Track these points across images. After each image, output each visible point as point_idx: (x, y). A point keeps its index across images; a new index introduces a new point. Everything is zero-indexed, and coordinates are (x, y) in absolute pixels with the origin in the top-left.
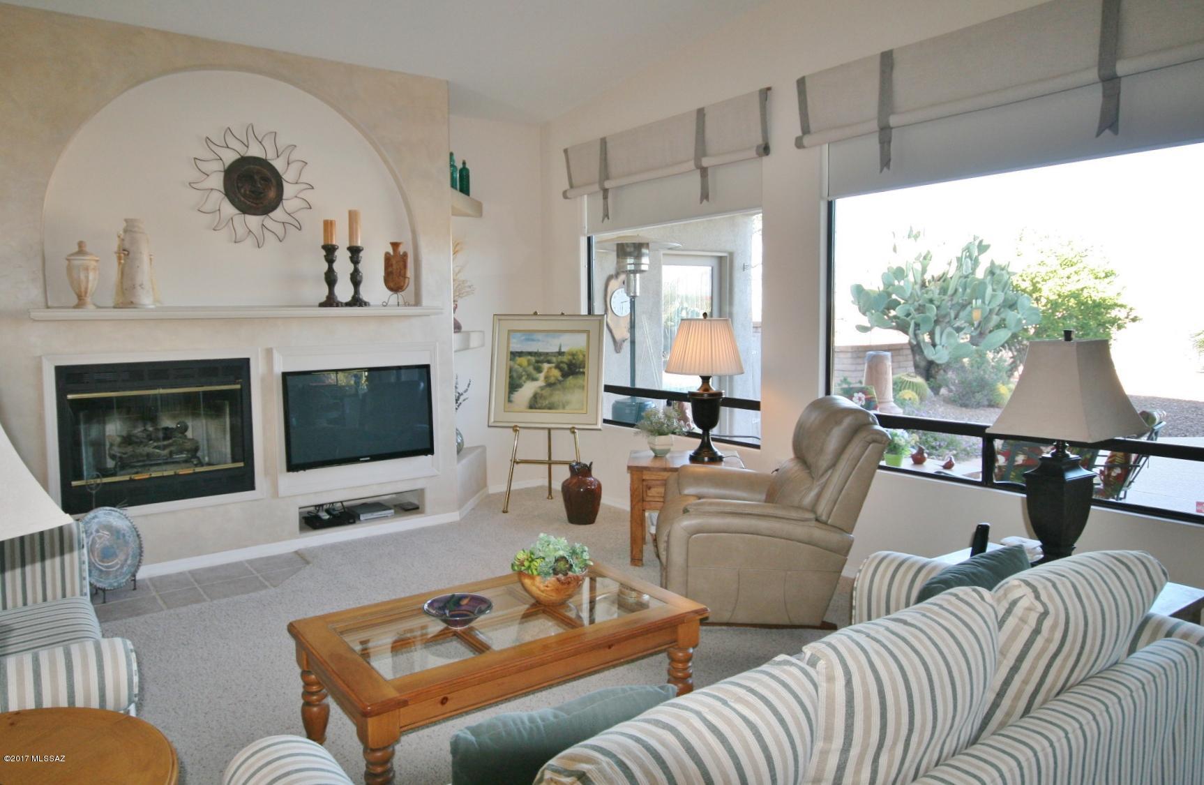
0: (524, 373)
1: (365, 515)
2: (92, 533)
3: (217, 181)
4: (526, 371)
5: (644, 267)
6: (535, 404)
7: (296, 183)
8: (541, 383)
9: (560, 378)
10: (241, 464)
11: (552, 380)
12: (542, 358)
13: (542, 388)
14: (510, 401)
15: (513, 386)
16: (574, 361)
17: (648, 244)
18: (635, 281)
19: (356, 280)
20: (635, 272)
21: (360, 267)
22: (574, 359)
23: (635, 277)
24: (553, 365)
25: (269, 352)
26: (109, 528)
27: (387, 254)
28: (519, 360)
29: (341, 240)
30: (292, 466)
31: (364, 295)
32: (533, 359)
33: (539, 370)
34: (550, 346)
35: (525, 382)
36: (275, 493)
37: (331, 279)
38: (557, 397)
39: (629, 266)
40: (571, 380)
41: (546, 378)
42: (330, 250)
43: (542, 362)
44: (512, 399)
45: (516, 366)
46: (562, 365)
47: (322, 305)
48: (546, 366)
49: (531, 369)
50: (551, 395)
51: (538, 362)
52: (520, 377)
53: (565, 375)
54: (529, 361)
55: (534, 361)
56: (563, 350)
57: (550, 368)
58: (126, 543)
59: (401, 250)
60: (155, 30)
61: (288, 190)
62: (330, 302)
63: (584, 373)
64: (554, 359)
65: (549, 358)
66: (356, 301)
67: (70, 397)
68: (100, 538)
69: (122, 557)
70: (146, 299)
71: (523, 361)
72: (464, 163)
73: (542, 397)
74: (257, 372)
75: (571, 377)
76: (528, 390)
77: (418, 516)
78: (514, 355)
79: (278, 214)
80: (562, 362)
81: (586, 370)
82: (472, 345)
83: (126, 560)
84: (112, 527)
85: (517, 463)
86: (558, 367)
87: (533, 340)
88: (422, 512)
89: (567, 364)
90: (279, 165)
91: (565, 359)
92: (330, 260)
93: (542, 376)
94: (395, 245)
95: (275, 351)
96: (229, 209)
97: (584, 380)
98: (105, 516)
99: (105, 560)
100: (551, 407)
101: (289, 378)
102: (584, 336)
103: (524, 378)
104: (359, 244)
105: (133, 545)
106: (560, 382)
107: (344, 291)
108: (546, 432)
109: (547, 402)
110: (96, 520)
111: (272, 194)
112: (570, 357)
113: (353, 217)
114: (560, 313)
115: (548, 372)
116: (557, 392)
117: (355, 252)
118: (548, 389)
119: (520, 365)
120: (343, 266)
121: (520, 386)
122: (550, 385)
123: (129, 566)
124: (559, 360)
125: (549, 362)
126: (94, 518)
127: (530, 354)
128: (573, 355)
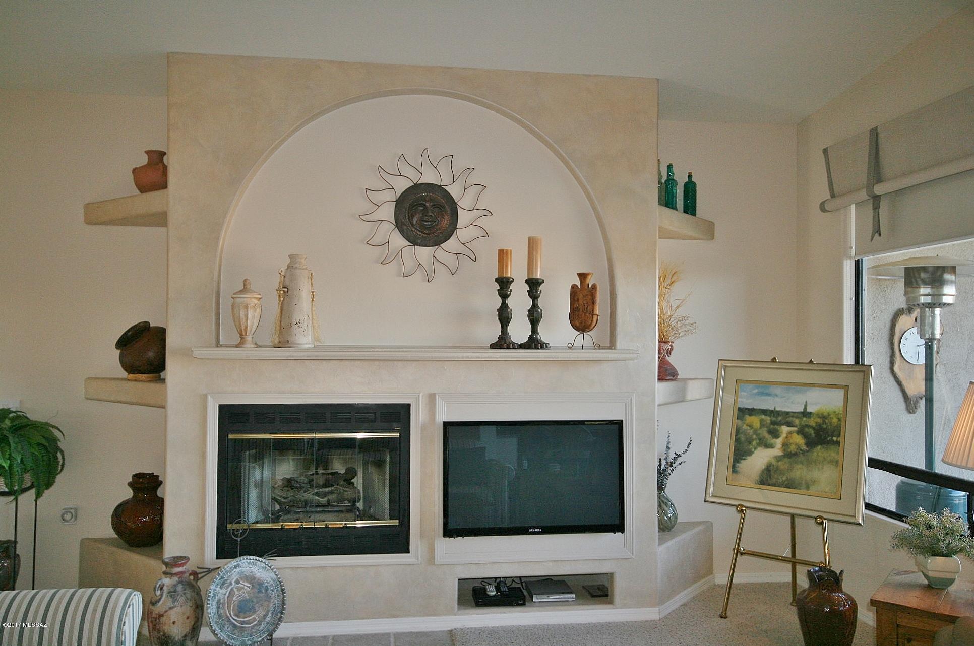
0: (754, 437)
1: (539, 596)
2: (231, 584)
3: (388, 212)
4: (758, 435)
5: (946, 300)
6: (767, 478)
7: (473, 210)
8: (777, 451)
9: (804, 447)
10: (396, 522)
11: (793, 448)
12: (780, 418)
13: (778, 458)
14: (735, 471)
15: (740, 452)
16: (824, 426)
17: (953, 269)
18: (933, 317)
19: (534, 317)
20: (932, 306)
21: (540, 302)
22: (824, 422)
23: (933, 312)
24: (795, 429)
25: (432, 398)
26: (251, 579)
27: (574, 287)
28: (749, 419)
29: (518, 272)
30: (449, 532)
31: (543, 334)
32: (768, 419)
33: (775, 434)
34: (792, 403)
35: (755, 449)
36: (431, 560)
37: (504, 316)
38: (799, 472)
39: (922, 298)
40: (819, 452)
41: (785, 445)
42: (504, 284)
43: (780, 424)
44: (738, 469)
45: (745, 427)
46: (806, 430)
47: (493, 346)
48: (785, 429)
49: (764, 433)
50: (791, 469)
51: (773, 423)
52: (750, 442)
53: (811, 444)
54: (762, 421)
55: (769, 422)
56: (809, 410)
57: (790, 433)
58: (268, 598)
59: (590, 281)
60: (331, 62)
61: (463, 218)
62: (503, 343)
63: (838, 443)
64: (797, 422)
65: (790, 419)
66: (534, 343)
67: (231, 436)
68: (239, 589)
69: (261, 612)
70: (304, 339)
71: (755, 421)
72: (690, 176)
73: (778, 470)
74: (417, 419)
75: (819, 447)
76: (760, 458)
77: (606, 606)
78: (743, 412)
79: (451, 244)
80: (807, 426)
81: (841, 439)
82: (689, 397)
83: (265, 616)
84: (255, 578)
85: (742, 554)
86: (801, 432)
87: (769, 394)
88: (611, 602)
89: (814, 429)
90: (454, 191)
91: (812, 422)
92: (504, 294)
93: (779, 442)
94: (583, 276)
95: (437, 397)
96: (398, 241)
97: (838, 453)
98: (249, 565)
99: (242, 614)
100: (790, 485)
101: (449, 428)
102: (841, 393)
103: (754, 443)
104: (538, 276)
105: (275, 600)
106: (803, 452)
107: (519, 330)
108: (789, 518)
109: (784, 478)
110: (238, 569)
111: (445, 222)
112: (819, 420)
113: (533, 244)
114: (808, 361)
115: (787, 437)
116: (800, 466)
117: (534, 285)
118: (786, 460)
119: (750, 426)
120: (519, 301)
121: (750, 453)
122: (789, 455)
123: (267, 623)
124: (803, 423)
125: (789, 424)
126: (235, 567)
127: (764, 412)
128: (824, 417)
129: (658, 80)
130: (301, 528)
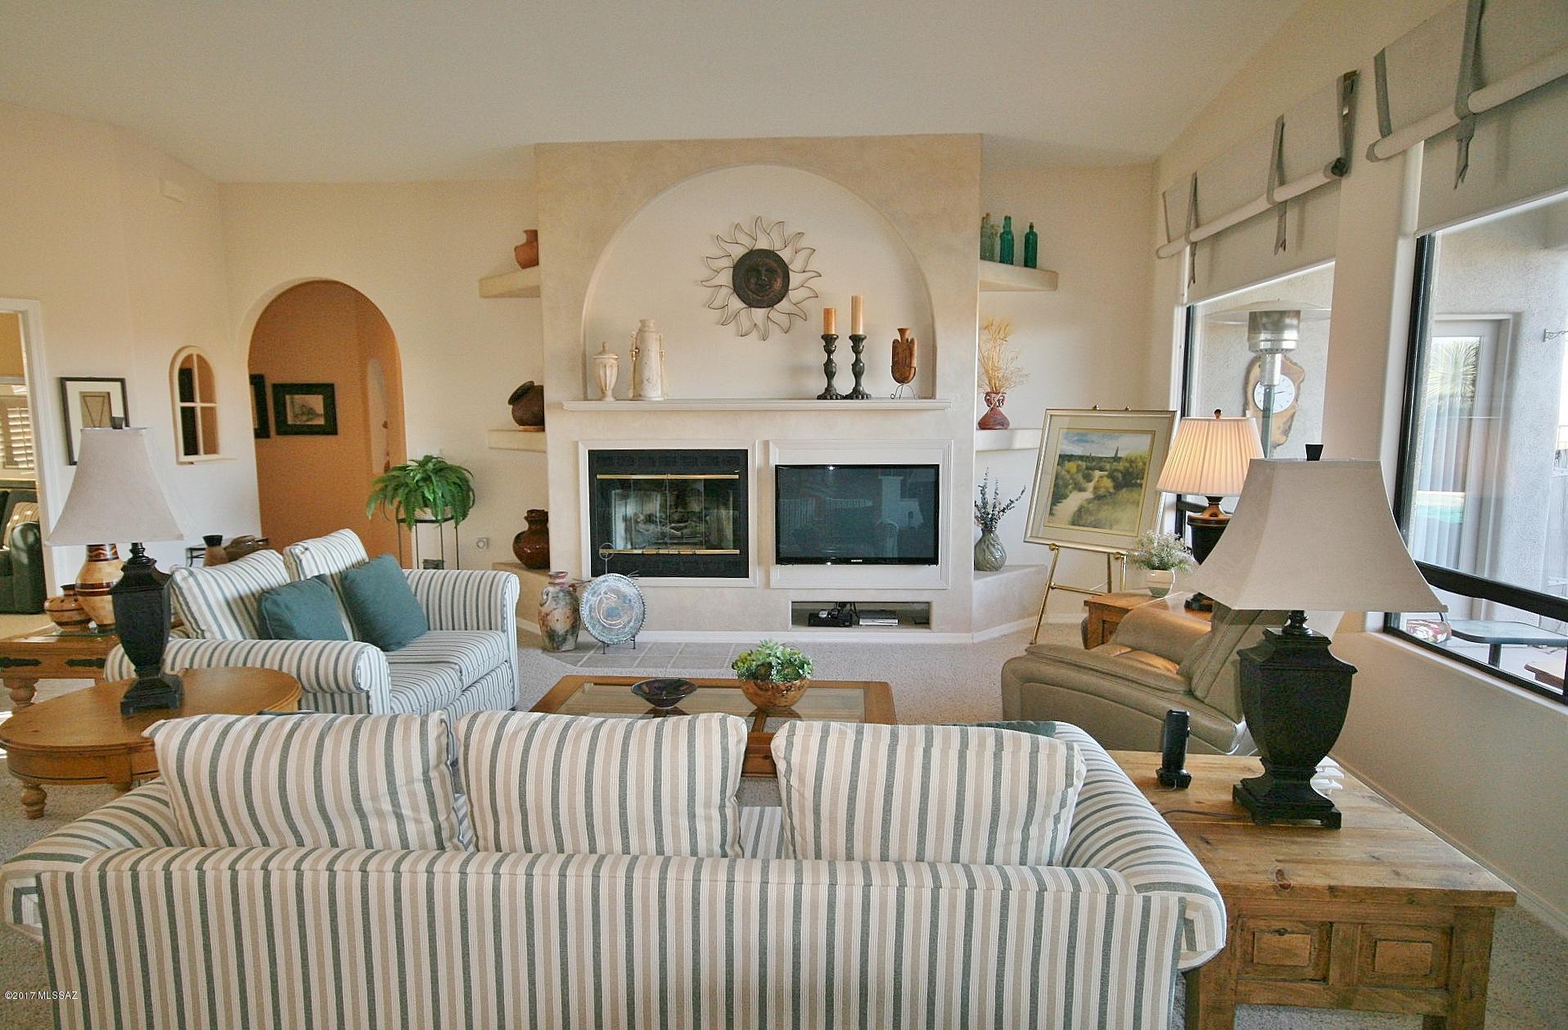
0: (1071, 481)
1: (864, 620)
2: (600, 594)
3: (726, 278)
4: (1074, 479)
5: (1285, 345)
6: (1078, 519)
7: (804, 272)
8: (1088, 495)
9: (1112, 490)
10: (738, 552)
11: (1102, 492)
12: (1094, 463)
13: (1089, 501)
14: (1051, 514)
15: (1058, 497)
16: (1131, 470)
17: (1297, 314)
18: (1273, 364)
19: (857, 371)
20: (1272, 352)
21: (862, 356)
22: (1131, 466)
23: (1273, 358)
24: (1106, 473)
25: (766, 444)
26: (617, 592)
27: (896, 342)
28: (1068, 465)
29: (841, 329)
30: (780, 560)
31: (865, 386)
32: (1083, 464)
33: (1088, 478)
34: (1104, 449)
35: (1071, 492)
36: (767, 585)
37: (829, 371)
38: (1105, 513)
39: (1262, 343)
40: (1124, 493)
41: (1096, 488)
42: (829, 341)
43: (1093, 469)
44: (1054, 512)
45: (1064, 473)
46: (1115, 474)
47: (820, 398)
48: (1097, 473)
49: (1080, 477)
50: (1098, 510)
51: (1087, 468)
52: (1066, 486)
53: (1118, 487)
54: (1078, 466)
55: (1084, 467)
56: (1119, 455)
57: (1101, 477)
58: (632, 608)
59: (909, 335)
60: (672, 142)
61: (795, 279)
62: (828, 394)
63: (1141, 485)
64: (1108, 466)
65: (1102, 464)
66: (856, 394)
67: (599, 477)
68: (607, 599)
69: (625, 619)
70: (655, 392)
71: (1072, 466)
72: (1031, 227)
73: (1088, 511)
74: (754, 462)
75: (1124, 490)
76: (1074, 501)
77: (924, 630)
78: (1064, 458)
79: (783, 305)
80: (1116, 470)
81: (1144, 482)
82: (1015, 446)
83: (629, 622)
84: (620, 592)
85: (1053, 588)
86: (1111, 476)
87: (1087, 441)
88: (929, 628)
89: (1122, 473)
90: (785, 255)
91: (1121, 466)
92: (829, 351)
93: (1091, 485)
94: (902, 331)
95: (771, 444)
96: (736, 304)
97: (1140, 495)
98: (613, 580)
99: (610, 618)
100: (1096, 525)
101: (781, 471)
102: (1147, 439)
103: (1070, 487)
104: (861, 332)
105: (637, 610)
106: (1111, 494)
107: (844, 383)
108: (1106, 556)
109: (1093, 519)
110: (606, 583)
111: (778, 284)
112: (1127, 465)
113: (855, 302)
114: (1124, 408)
115: (1098, 481)
116: (1106, 507)
117: (856, 340)
118: (1096, 502)
119: (1068, 472)
120: (843, 356)
121: (1065, 497)
122: (1098, 498)
123: (631, 627)
124: (1113, 468)
125: (1101, 469)
126: (604, 581)
127: (1081, 458)
128: (1131, 462)
129: (981, 135)
130: (658, 554)
